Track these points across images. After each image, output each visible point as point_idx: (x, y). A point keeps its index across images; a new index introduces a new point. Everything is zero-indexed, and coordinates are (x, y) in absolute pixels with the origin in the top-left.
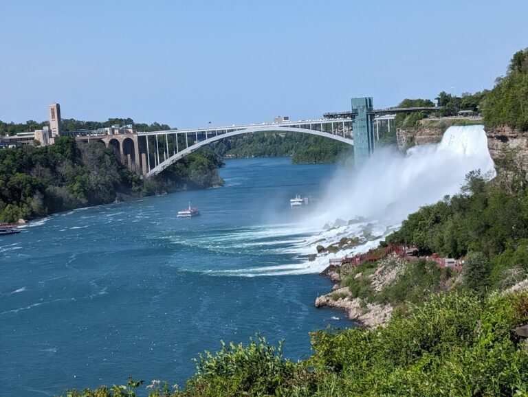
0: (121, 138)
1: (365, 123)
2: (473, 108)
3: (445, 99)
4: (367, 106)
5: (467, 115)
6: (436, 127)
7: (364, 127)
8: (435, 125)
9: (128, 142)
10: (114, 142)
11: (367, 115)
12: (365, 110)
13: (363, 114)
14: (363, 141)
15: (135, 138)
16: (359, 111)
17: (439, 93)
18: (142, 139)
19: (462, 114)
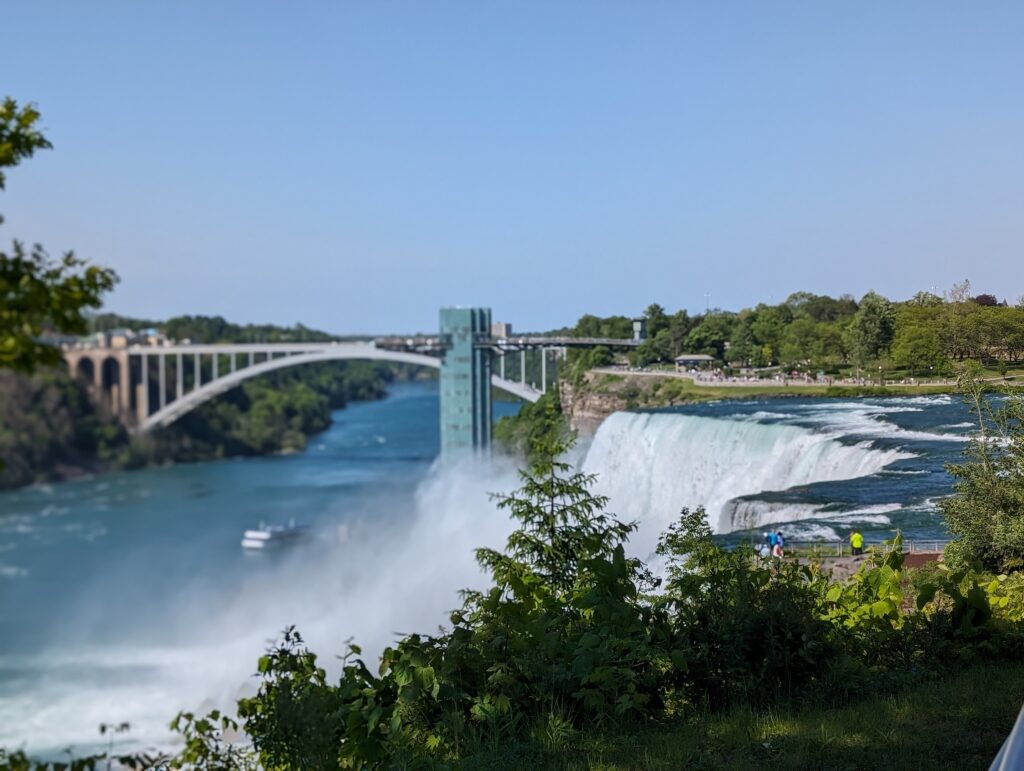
0: (98, 356)
1: (467, 368)
2: (714, 350)
3: (657, 320)
4: (474, 329)
5: (695, 364)
6: (613, 393)
7: (465, 376)
8: (613, 388)
9: (110, 365)
10: (86, 364)
11: (474, 351)
12: (469, 338)
13: (463, 347)
14: (461, 411)
15: (123, 357)
16: (455, 340)
17: (646, 309)
18: (135, 361)
19: (685, 363)
